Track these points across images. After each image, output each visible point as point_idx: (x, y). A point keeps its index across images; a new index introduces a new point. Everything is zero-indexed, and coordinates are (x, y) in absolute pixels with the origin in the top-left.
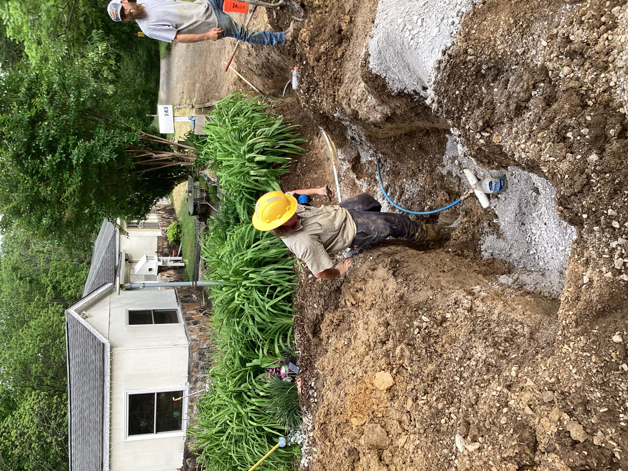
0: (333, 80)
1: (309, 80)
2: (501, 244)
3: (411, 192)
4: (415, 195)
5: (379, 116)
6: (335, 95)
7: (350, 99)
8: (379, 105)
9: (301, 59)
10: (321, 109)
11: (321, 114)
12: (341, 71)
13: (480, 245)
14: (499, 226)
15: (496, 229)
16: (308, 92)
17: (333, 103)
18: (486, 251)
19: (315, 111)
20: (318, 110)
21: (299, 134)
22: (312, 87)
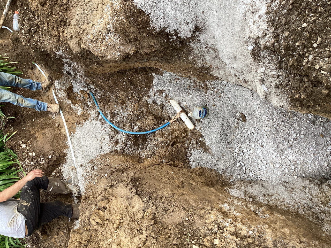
0: (59, 22)
1: (30, 23)
2: (208, 157)
3: (122, 115)
4: (125, 118)
5: (118, 54)
6: (59, 36)
7: (81, 39)
8: (122, 44)
9: (22, 4)
10: (42, 48)
11: (42, 52)
12: (67, 15)
13: (188, 157)
14: (205, 144)
15: (203, 146)
16: (29, 33)
17: (58, 42)
18: (194, 162)
19: (36, 49)
20: (39, 48)
21: (14, 68)
22: (34, 30)
